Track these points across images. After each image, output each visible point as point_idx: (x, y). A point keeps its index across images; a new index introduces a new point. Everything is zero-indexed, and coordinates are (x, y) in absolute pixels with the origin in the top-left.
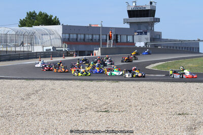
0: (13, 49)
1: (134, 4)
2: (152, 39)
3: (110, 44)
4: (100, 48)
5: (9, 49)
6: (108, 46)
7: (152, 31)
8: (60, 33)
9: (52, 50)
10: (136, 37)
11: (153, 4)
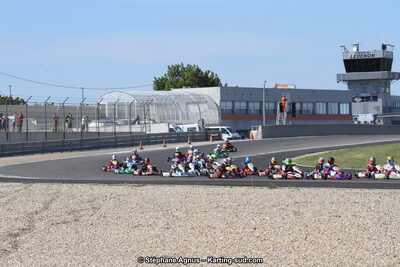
0: (126, 129)
1: (355, 49)
2: (387, 109)
3: (281, 119)
4: (260, 127)
5: (118, 129)
6: (278, 123)
7: (387, 94)
8: (217, 100)
9: (198, 130)
10: (358, 106)
11: (388, 49)
